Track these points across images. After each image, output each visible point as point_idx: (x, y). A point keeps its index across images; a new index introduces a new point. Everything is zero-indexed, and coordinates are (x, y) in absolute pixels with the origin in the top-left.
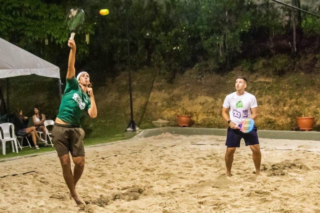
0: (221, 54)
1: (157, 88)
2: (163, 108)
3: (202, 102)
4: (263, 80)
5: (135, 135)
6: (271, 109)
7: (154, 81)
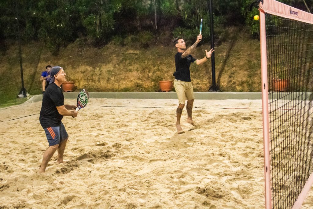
0: (98, 31)
1: (44, 60)
3: (83, 71)
4: (132, 52)
5: (26, 100)
6: (138, 75)
7: (41, 53)
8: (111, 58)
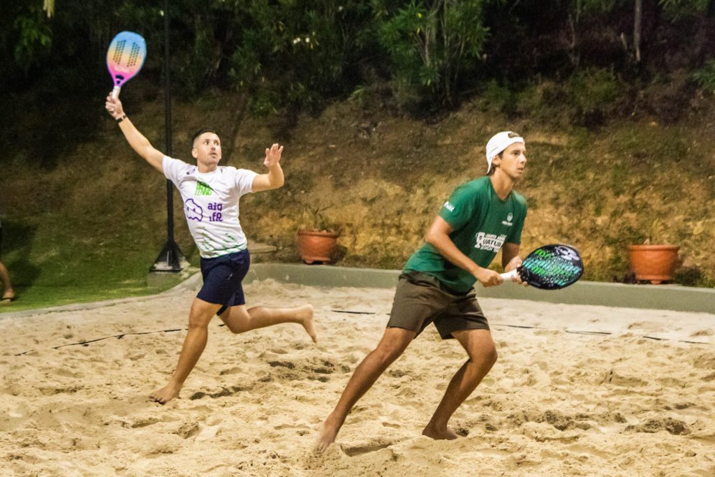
0: (428, 63)
1: (244, 154)
2: (259, 211)
3: (369, 196)
4: (542, 139)
5: (178, 282)
6: (559, 222)
7: (235, 132)
8: (468, 156)
